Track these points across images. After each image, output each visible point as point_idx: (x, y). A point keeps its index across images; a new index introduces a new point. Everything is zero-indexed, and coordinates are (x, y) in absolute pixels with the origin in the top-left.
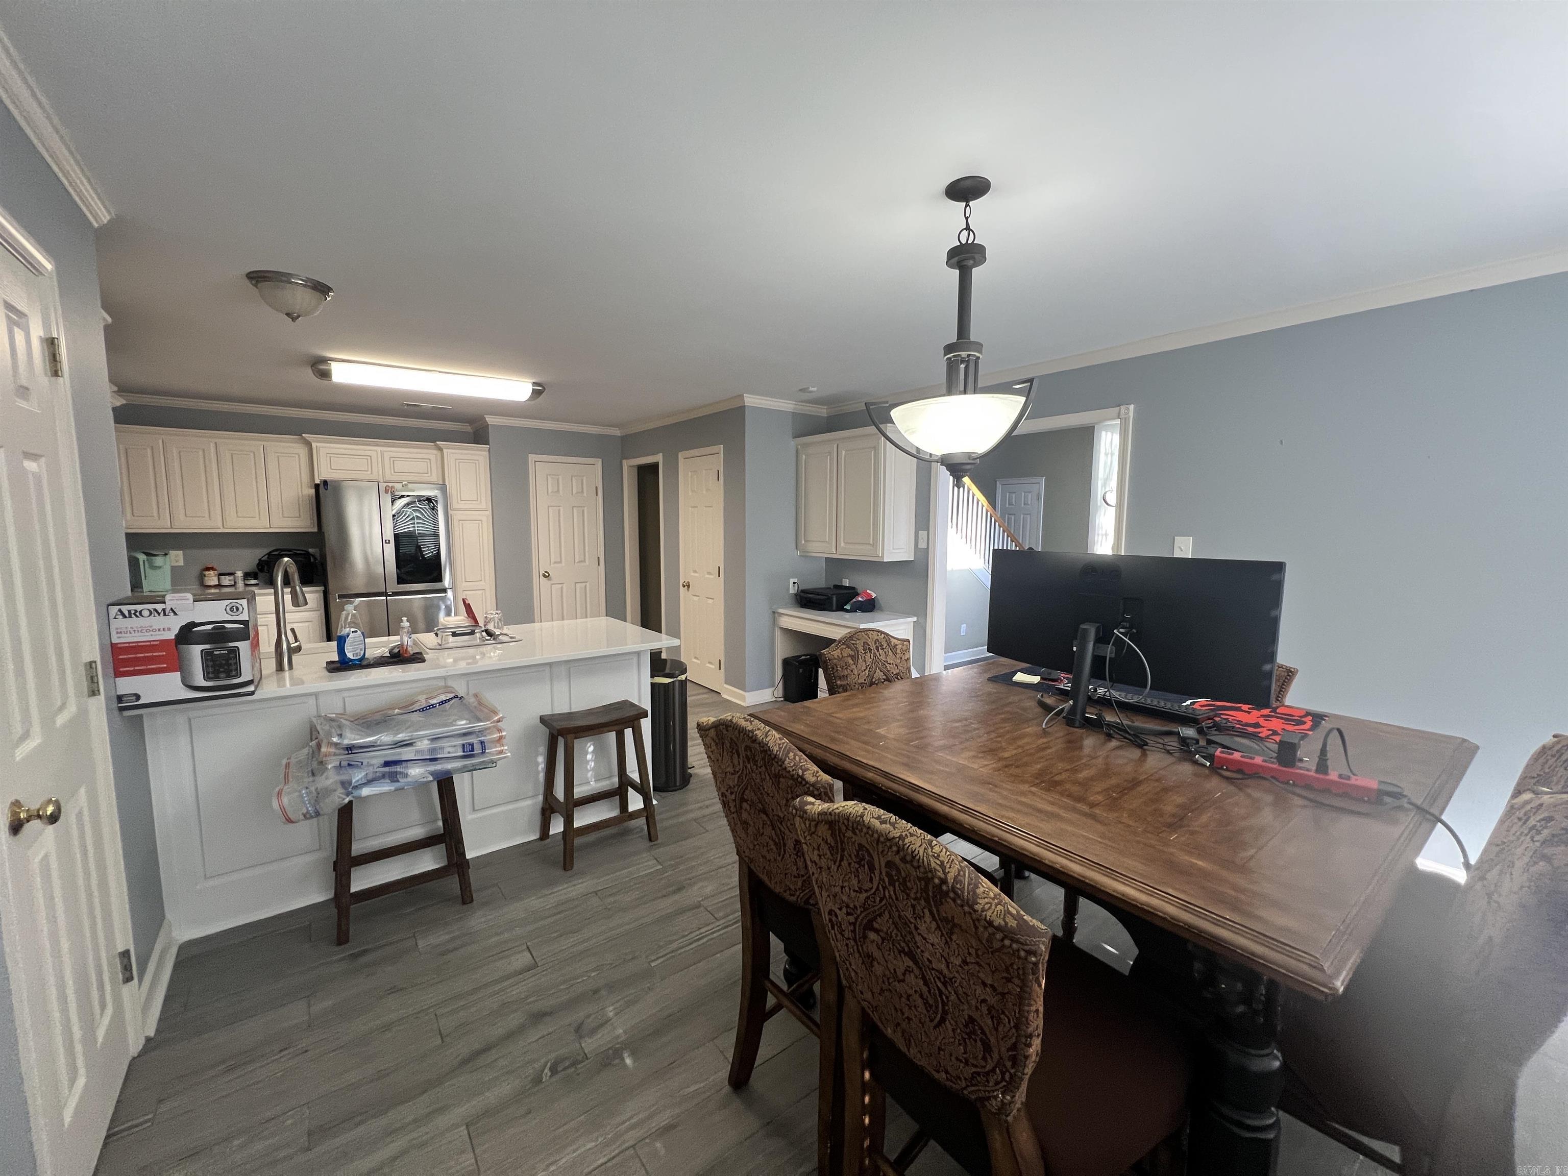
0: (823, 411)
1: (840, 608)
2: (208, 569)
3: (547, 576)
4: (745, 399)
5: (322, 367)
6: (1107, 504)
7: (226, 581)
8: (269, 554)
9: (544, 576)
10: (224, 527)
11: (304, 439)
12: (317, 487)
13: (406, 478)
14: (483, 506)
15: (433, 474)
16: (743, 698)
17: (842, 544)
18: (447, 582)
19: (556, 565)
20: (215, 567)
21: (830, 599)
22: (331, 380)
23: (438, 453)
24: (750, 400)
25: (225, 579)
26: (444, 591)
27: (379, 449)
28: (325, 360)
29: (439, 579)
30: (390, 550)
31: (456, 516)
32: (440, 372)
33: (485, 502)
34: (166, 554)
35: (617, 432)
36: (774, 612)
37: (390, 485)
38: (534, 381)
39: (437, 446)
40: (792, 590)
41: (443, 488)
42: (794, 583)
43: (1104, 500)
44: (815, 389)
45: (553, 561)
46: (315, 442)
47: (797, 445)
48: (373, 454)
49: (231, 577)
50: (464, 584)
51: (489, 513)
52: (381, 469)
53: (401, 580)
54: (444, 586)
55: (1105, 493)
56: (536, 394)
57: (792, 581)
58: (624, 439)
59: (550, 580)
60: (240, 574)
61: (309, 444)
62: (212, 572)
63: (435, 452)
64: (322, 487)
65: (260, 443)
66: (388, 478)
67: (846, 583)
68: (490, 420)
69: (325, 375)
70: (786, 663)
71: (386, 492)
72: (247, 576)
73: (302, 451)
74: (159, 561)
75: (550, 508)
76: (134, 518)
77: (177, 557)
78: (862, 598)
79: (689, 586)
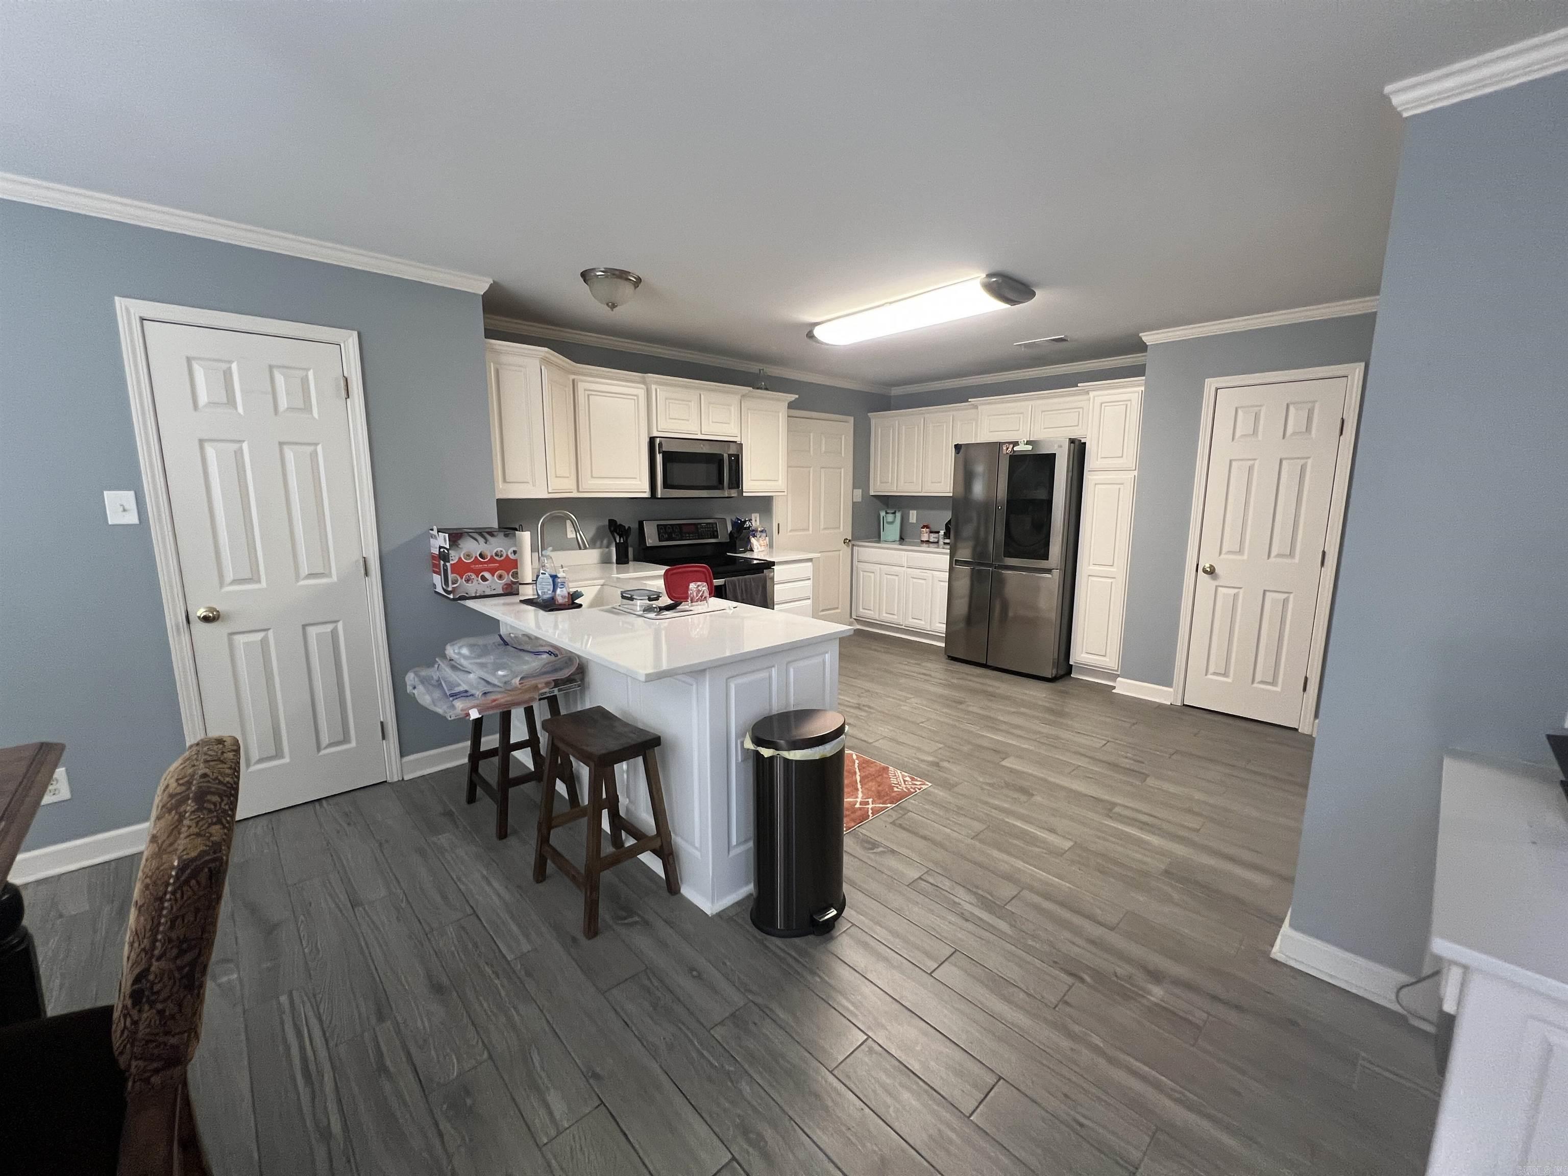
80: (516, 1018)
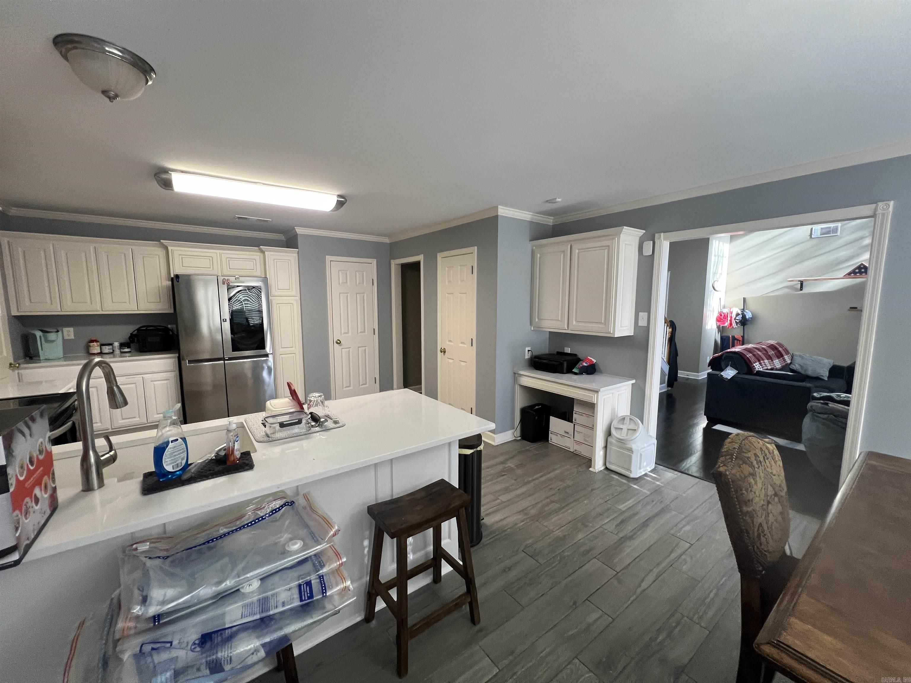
0: (550, 221)
1: (569, 371)
2: (92, 341)
3: (339, 343)
4: (499, 210)
5: (164, 176)
6: (714, 289)
7: (106, 349)
8: (138, 330)
9: (337, 343)
10: (102, 311)
11: (162, 244)
12: (172, 280)
13: (237, 273)
14: (294, 293)
15: (258, 270)
16: (494, 440)
17: (574, 323)
18: (268, 349)
19: (345, 335)
20: (98, 340)
21: (562, 364)
22: (173, 190)
23: (261, 255)
24: (503, 211)
25: (105, 348)
26: (267, 355)
27: (218, 251)
28: (166, 171)
29: (262, 346)
30: (227, 326)
31: (275, 301)
32: (264, 184)
33: (295, 291)
34: (58, 331)
35: (387, 240)
36: (515, 373)
37: (226, 278)
38: (338, 193)
39: (260, 249)
40: (527, 356)
41: (265, 280)
42: (529, 351)
43: (713, 287)
44: (559, 200)
45: (343, 332)
46: (170, 246)
47: (533, 246)
48: (214, 256)
49: (111, 347)
50: (281, 350)
51: (298, 298)
52: (219, 267)
53: (235, 349)
54: (266, 351)
55: (714, 282)
56: (340, 204)
57: (527, 349)
58: (392, 245)
59: (341, 346)
60: (116, 344)
61: (166, 248)
62: (95, 344)
63: (259, 254)
64: (175, 279)
65: (129, 247)
66: (225, 273)
67: (568, 350)
68: (299, 231)
69: (167, 184)
70: (524, 411)
71: (224, 283)
72: (122, 345)
73: (161, 252)
74: (52, 336)
75: (341, 294)
76: (31, 304)
77: (69, 333)
78: (586, 363)
79: (445, 352)
80: (547, 650)
